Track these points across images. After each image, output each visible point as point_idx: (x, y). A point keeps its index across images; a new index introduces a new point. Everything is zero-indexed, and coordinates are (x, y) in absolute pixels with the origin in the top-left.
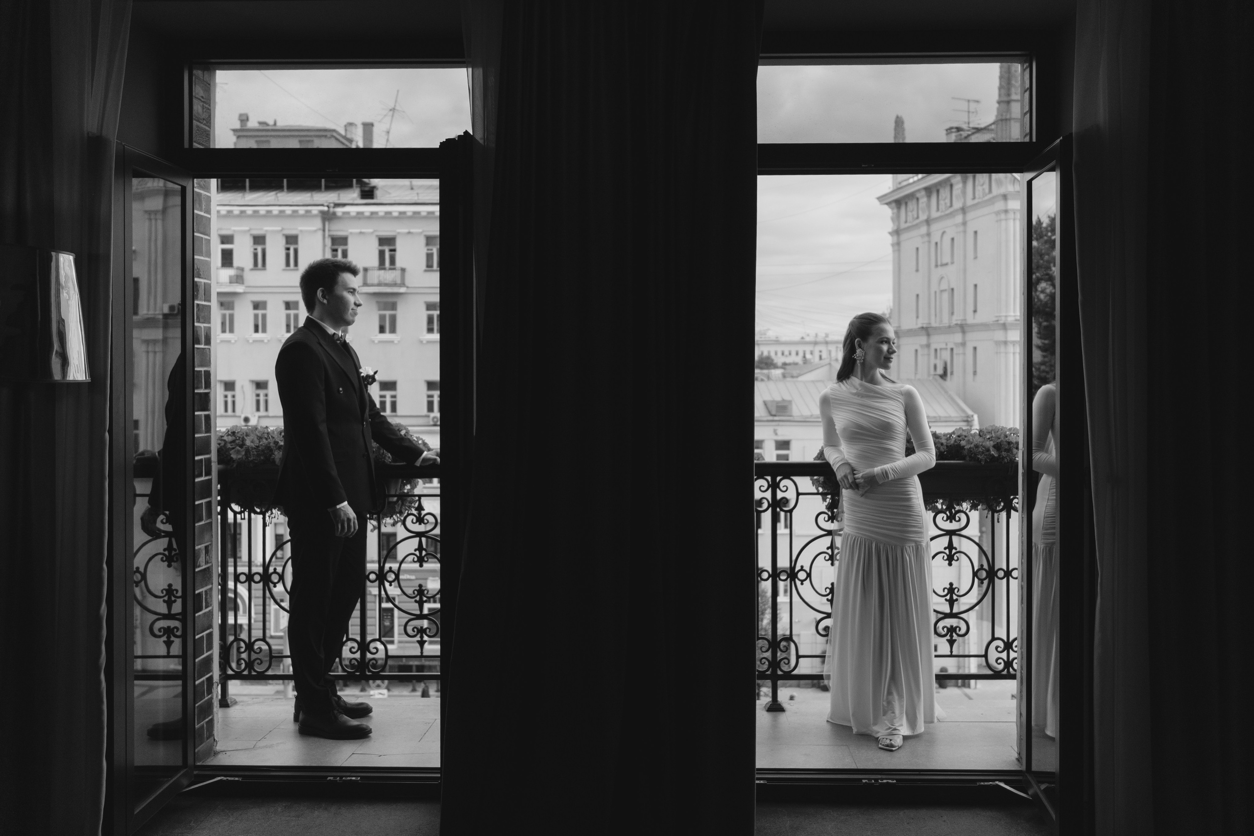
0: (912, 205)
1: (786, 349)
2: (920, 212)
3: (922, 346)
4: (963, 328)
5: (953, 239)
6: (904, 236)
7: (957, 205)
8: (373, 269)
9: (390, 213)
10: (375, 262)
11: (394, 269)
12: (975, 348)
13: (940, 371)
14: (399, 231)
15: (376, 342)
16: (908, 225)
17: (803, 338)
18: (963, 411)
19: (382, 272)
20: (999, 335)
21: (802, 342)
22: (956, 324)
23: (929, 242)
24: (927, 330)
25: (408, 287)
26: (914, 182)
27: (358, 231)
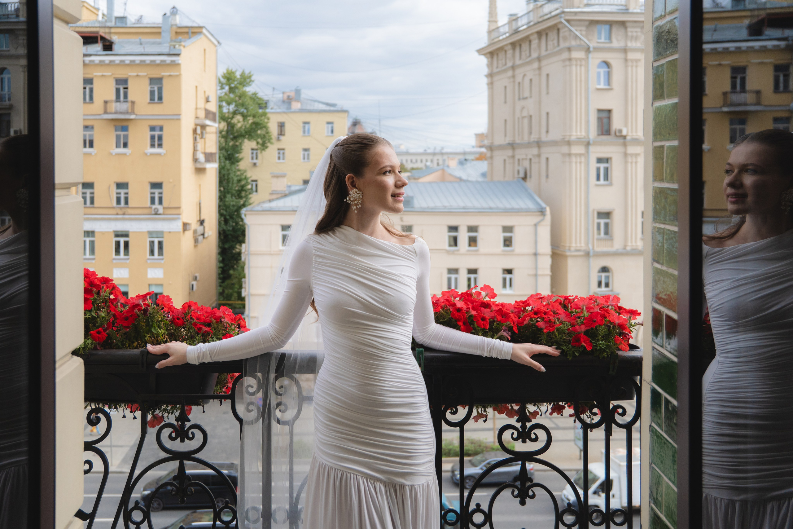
0: (502, 55)
1: (414, 158)
2: (508, 61)
3: (509, 157)
4: (539, 144)
5: (531, 80)
6: (496, 78)
7: (535, 55)
8: (111, 101)
9: (123, 61)
11: (127, 102)
12: (547, 159)
13: (522, 175)
14: (130, 74)
15: (114, 154)
16: (499, 70)
17: (425, 150)
18: (538, 204)
19: (118, 104)
20: (565, 149)
21: (425, 153)
22: (534, 141)
23: (514, 82)
24: (512, 146)
25: (136, 115)
26: (504, 39)
27: (100, 74)
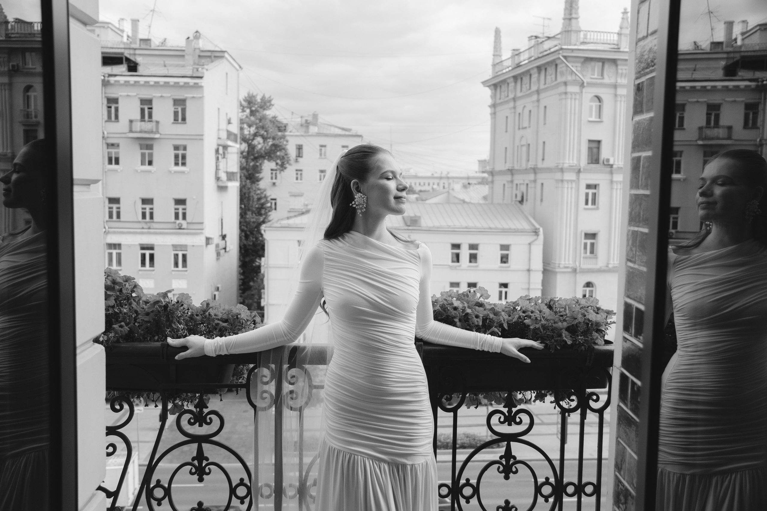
0: (504, 87)
1: (422, 181)
2: (510, 93)
3: (508, 182)
4: (535, 170)
5: (530, 111)
6: (498, 109)
7: (534, 88)
8: (136, 121)
9: (148, 82)
10: (138, 117)
11: (151, 121)
12: (542, 184)
13: (519, 198)
14: (154, 95)
15: (139, 171)
16: (501, 101)
17: (433, 174)
18: (533, 225)
19: (143, 123)
20: (558, 176)
21: (432, 177)
22: (531, 168)
23: (515, 113)
24: (511, 172)
25: (161, 134)
26: (506, 72)
27: (126, 94)
